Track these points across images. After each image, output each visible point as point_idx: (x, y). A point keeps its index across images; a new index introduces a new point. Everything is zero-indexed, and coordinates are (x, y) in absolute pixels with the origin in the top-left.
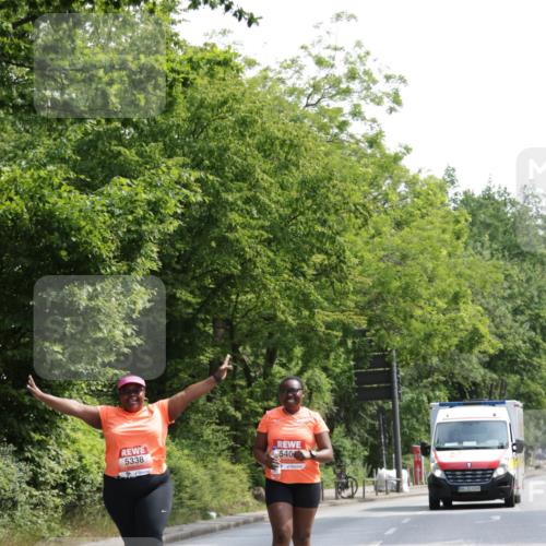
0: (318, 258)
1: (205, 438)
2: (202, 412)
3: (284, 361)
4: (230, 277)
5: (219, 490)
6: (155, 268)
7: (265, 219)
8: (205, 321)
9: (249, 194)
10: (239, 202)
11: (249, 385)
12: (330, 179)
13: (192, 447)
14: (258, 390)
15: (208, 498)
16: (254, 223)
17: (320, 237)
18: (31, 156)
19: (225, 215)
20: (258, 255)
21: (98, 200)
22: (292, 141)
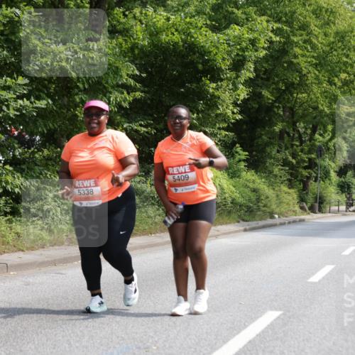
0: (343, 76)
1: (275, 173)
2: (274, 158)
3: (322, 132)
4: (293, 84)
5: (280, 203)
6: (252, 77)
7: (315, 52)
8: (278, 107)
9: (307, 38)
10: (300, 42)
11: (301, 145)
12: (352, 32)
13: (266, 178)
14: (306, 148)
15: (274, 207)
16: (308, 54)
17: (345, 64)
18: (187, 10)
19: (292, 49)
20: (309, 72)
21: (221, 37)
22: (332, 10)
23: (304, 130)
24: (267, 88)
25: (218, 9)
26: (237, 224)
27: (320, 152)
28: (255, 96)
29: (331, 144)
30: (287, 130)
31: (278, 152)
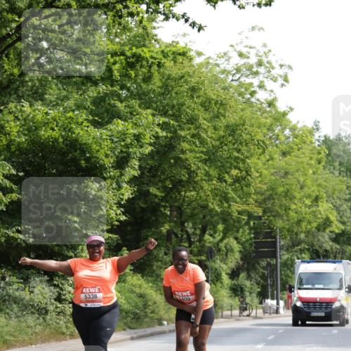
0: (234, 172)
2: (161, 261)
3: (212, 232)
4: (181, 181)
6: (136, 175)
7: (204, 147)
8: (165, 207)
9: (195, 132)
10: (188, 137)
11: (190, 246)
12: (244, 125)
13: (154, 282)
14: (195, 249)
15: (162, 313)
16: (197, 149)
17: (236, 159)
18: (66, 104)
19: (179, 144)
20: (199, 169)
21: (104, 132)
22: (222, 102)
23: (193, 230)
24: (155, 184)
25: (99, 103)
26: (123, 332)
27: (211, 253)
28: (142, 194)
29: (222, 245)
30: (175, 230)
31: (166, 254)
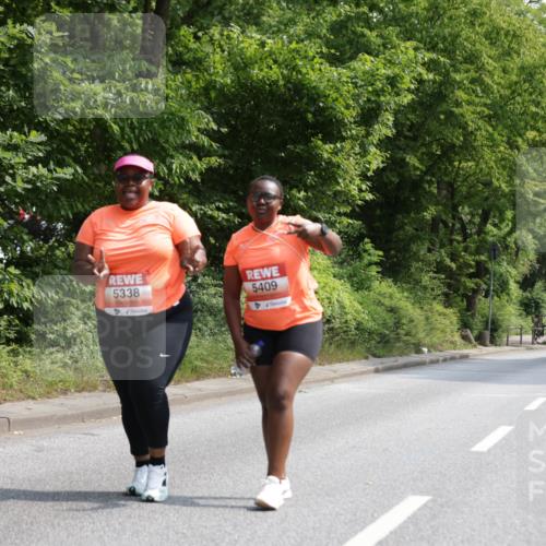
0: (531, 134)
1: (423, 283)
2: (423, 261)
3: (496, 221)
4: (453, 146)
5: (432, 329)
6: (390, 135)
7: (488, 97)
8: (430, 183)
9: (475, 75)
10: (465, 82)
11: (465, 240)
13: (410, 290)
14: (472, 245)
15: (421, 335)
17: (535, 116)
18: (292, 31)
19: (453, 92)
20: (480, 129)
21: (344, 73)
22: (515, 32)
23: (469, 217)
24: (414, 151)
25: (340, 30)
26: (363, 361)
27: (494, 251)
28: (395, 164)
29: (510, 240)
30: (444, 217)
31: (429, 251)
